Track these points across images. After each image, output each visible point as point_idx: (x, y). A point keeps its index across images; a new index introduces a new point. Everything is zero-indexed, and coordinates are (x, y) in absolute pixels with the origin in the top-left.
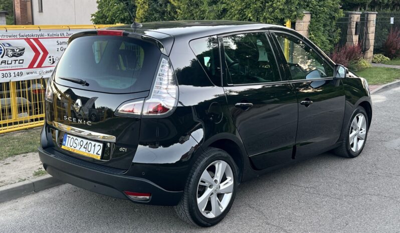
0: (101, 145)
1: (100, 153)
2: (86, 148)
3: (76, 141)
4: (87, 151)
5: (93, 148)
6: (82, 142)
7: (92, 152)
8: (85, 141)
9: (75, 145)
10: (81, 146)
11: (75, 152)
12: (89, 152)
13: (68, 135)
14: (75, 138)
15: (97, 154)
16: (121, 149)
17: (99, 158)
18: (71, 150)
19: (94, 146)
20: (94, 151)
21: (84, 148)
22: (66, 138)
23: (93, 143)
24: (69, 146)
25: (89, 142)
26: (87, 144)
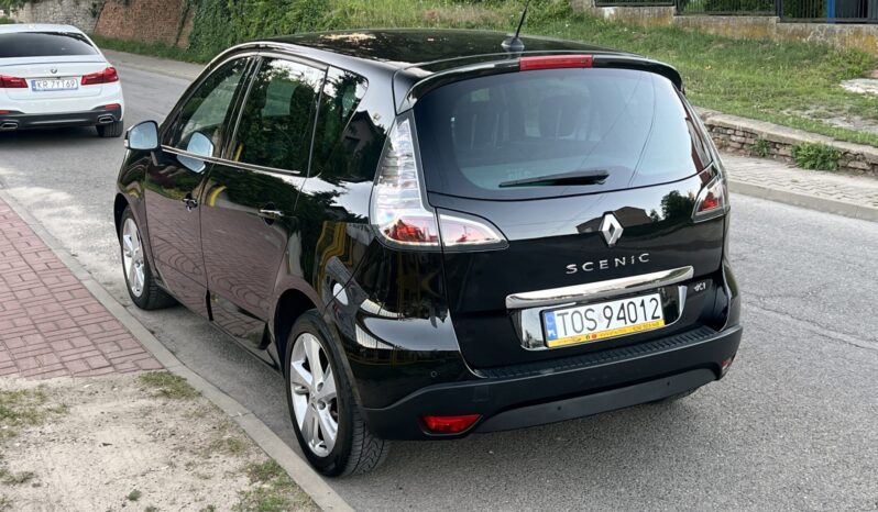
0: (657, 296)
1: (659, 312)
2: (624, 318)
3: (590, 315)
4: (629, 323)
5: (640, 310)
6: (608, 311)
7: (641, 320)
8: (616, 305)
9: (592, 325)
10: (610, 319)
11: (599, 337)
12: (633, 322)
13: (556, 313)
14: (582, 309)
15: (653, 318)
16: (697, 287)
17: (661, 323)
18: (584, 339)
19: (643, 304)
20: (647, 315)
21: (619, 318)
22: (552, 320)
23: (637, 300)
24: (573, 334)
25: (626, 301)
26: (622, 307)
